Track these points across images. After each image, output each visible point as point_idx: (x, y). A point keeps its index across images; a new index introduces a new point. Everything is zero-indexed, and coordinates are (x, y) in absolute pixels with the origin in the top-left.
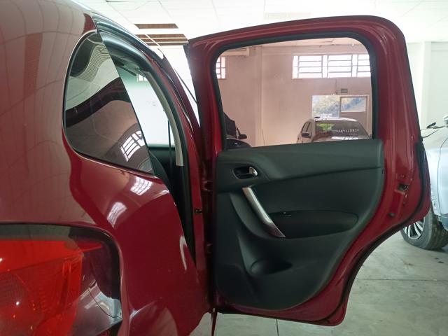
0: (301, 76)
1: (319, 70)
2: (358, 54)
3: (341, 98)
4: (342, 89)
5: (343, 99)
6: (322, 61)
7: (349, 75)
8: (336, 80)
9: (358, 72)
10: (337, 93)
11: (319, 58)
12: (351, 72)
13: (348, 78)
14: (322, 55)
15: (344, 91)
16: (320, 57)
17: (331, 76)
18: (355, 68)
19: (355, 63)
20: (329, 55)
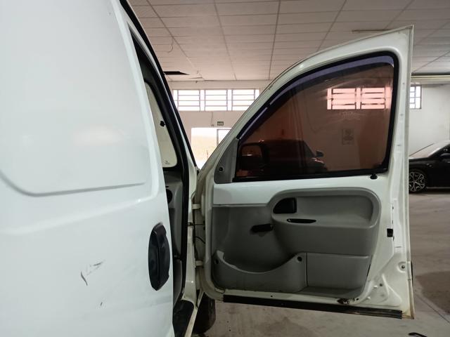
0: (181, 109)
1: (197, 103)
2: (233, 89)
3: (218, 130)
4: (219, 122)
5: (219, 131)
6: (199, 95)
7: (225, 109)
8: (212, 112)
9: (232, 106)
10: (213, 126)
11: (196, 92)
12: (227, 106)
13: (224, 111)
15: (220, 124)
16: (198, 91)
17: (208, 109)
18: (230, 103)
19: (230, 98)
20: (205, 89)
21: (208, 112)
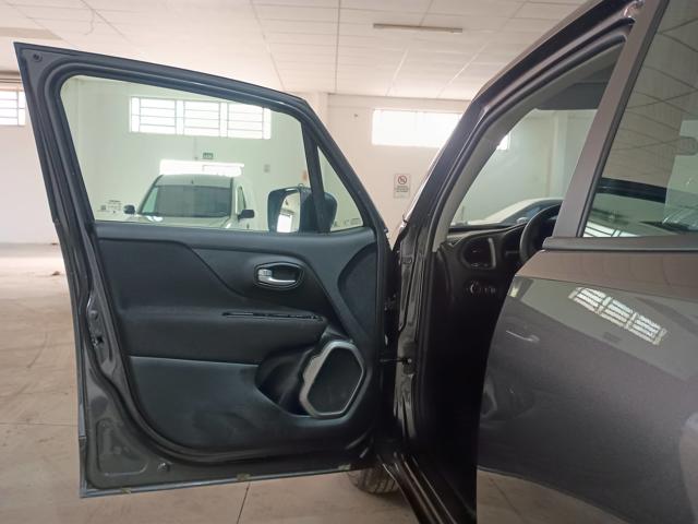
0: (144, 130)
1: (172, 122)
3: (204, 166)
4: (205, 154)
6: (175, 109)
7: (215, 134)
8: (195, 138)
9: (228, 129)
10: (196, 159)
11: (171, 104)
12: (219, 129)
13: (214, 138)
14: (175, 100)
15: (208, 156)
16: (173, 103)
17: (189, 132)
18: (223, 123)
19: (224, 116)
20: (184, 101)
21: (188, 137)
